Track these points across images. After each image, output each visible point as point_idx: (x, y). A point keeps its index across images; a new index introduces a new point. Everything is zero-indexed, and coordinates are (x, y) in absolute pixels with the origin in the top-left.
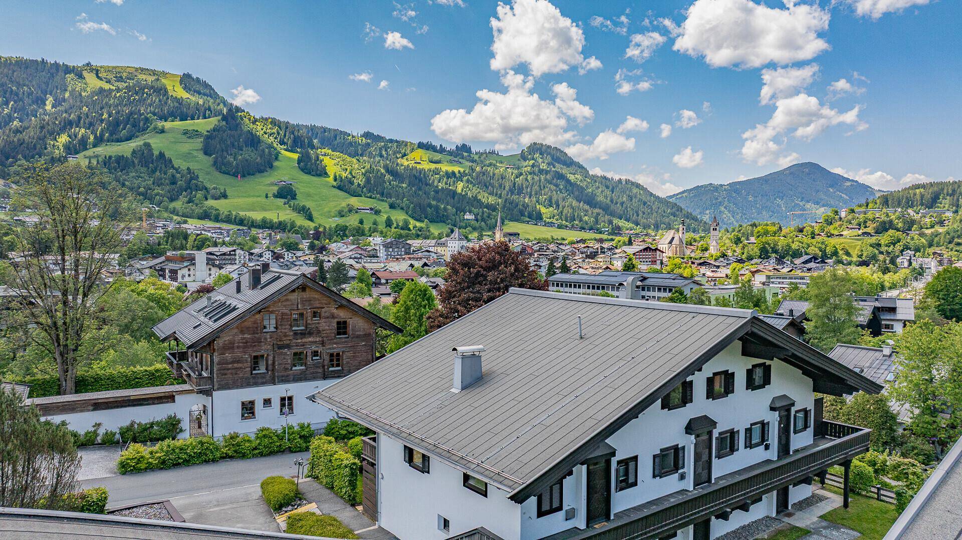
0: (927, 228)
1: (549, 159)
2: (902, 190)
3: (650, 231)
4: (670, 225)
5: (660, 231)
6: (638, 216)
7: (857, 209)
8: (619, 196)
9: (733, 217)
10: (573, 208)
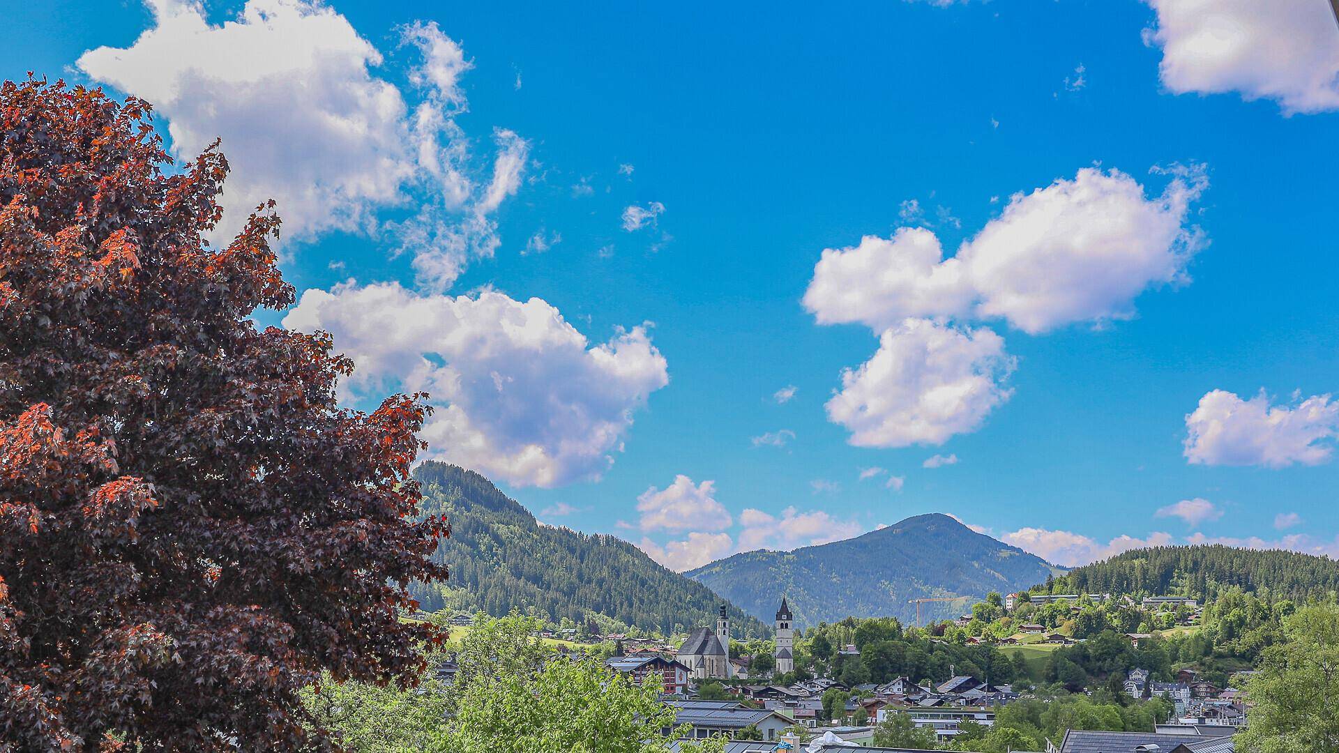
0: (1162, 629)
1: (458, 494)
2: (1109, 560)
3: (656, 635)
4: (691, 623)
5: (674, 636)
6: (631, 605)
7: (1034, 596)
8: (594, 568)
9: (804, 612)
10: (503, 587)
